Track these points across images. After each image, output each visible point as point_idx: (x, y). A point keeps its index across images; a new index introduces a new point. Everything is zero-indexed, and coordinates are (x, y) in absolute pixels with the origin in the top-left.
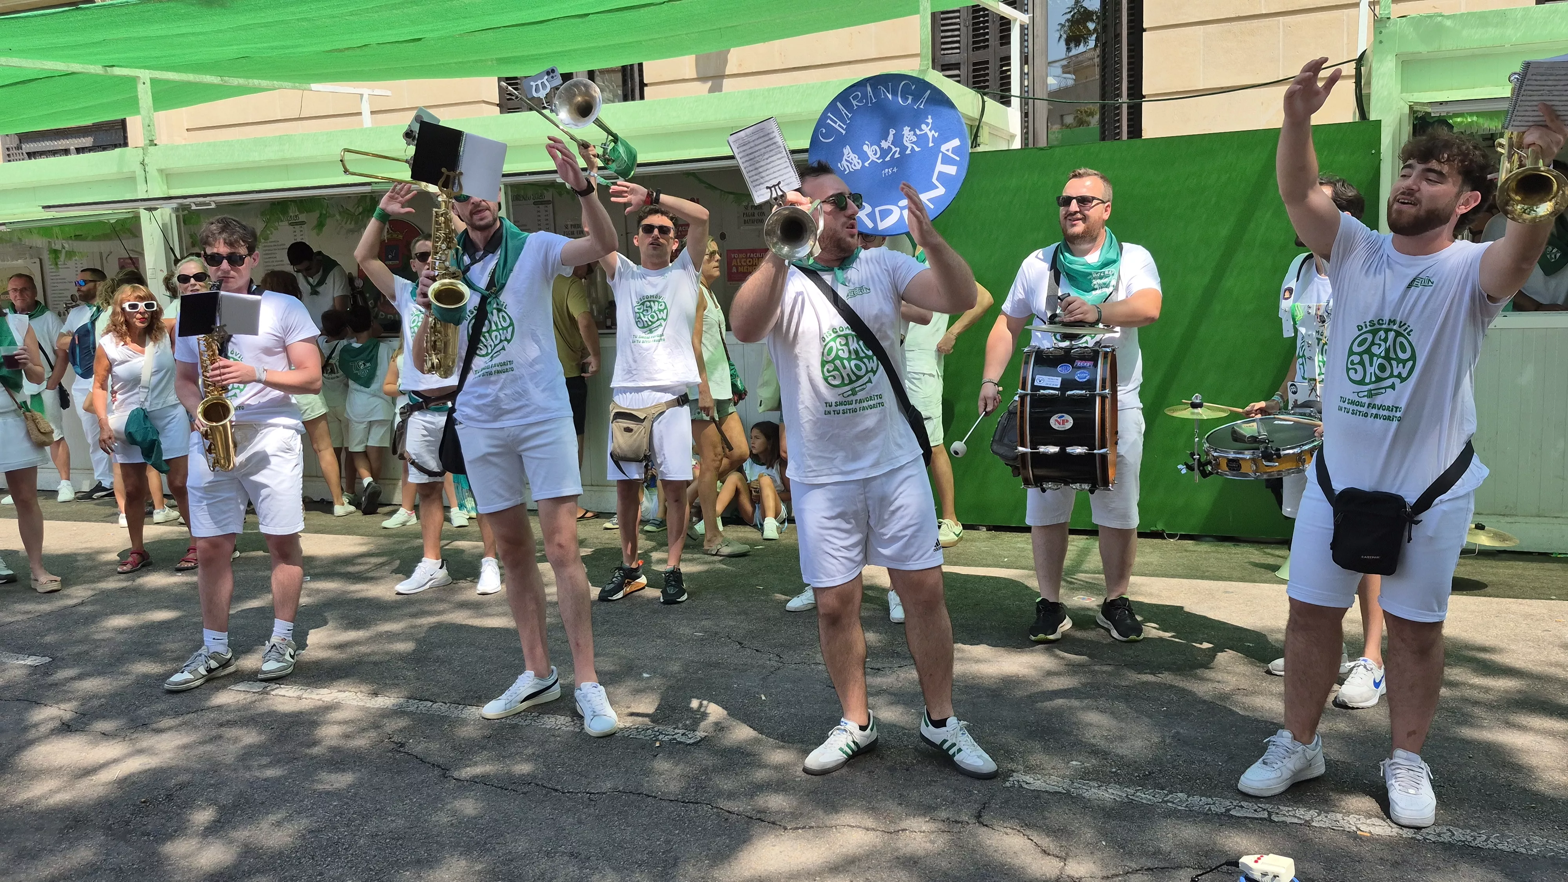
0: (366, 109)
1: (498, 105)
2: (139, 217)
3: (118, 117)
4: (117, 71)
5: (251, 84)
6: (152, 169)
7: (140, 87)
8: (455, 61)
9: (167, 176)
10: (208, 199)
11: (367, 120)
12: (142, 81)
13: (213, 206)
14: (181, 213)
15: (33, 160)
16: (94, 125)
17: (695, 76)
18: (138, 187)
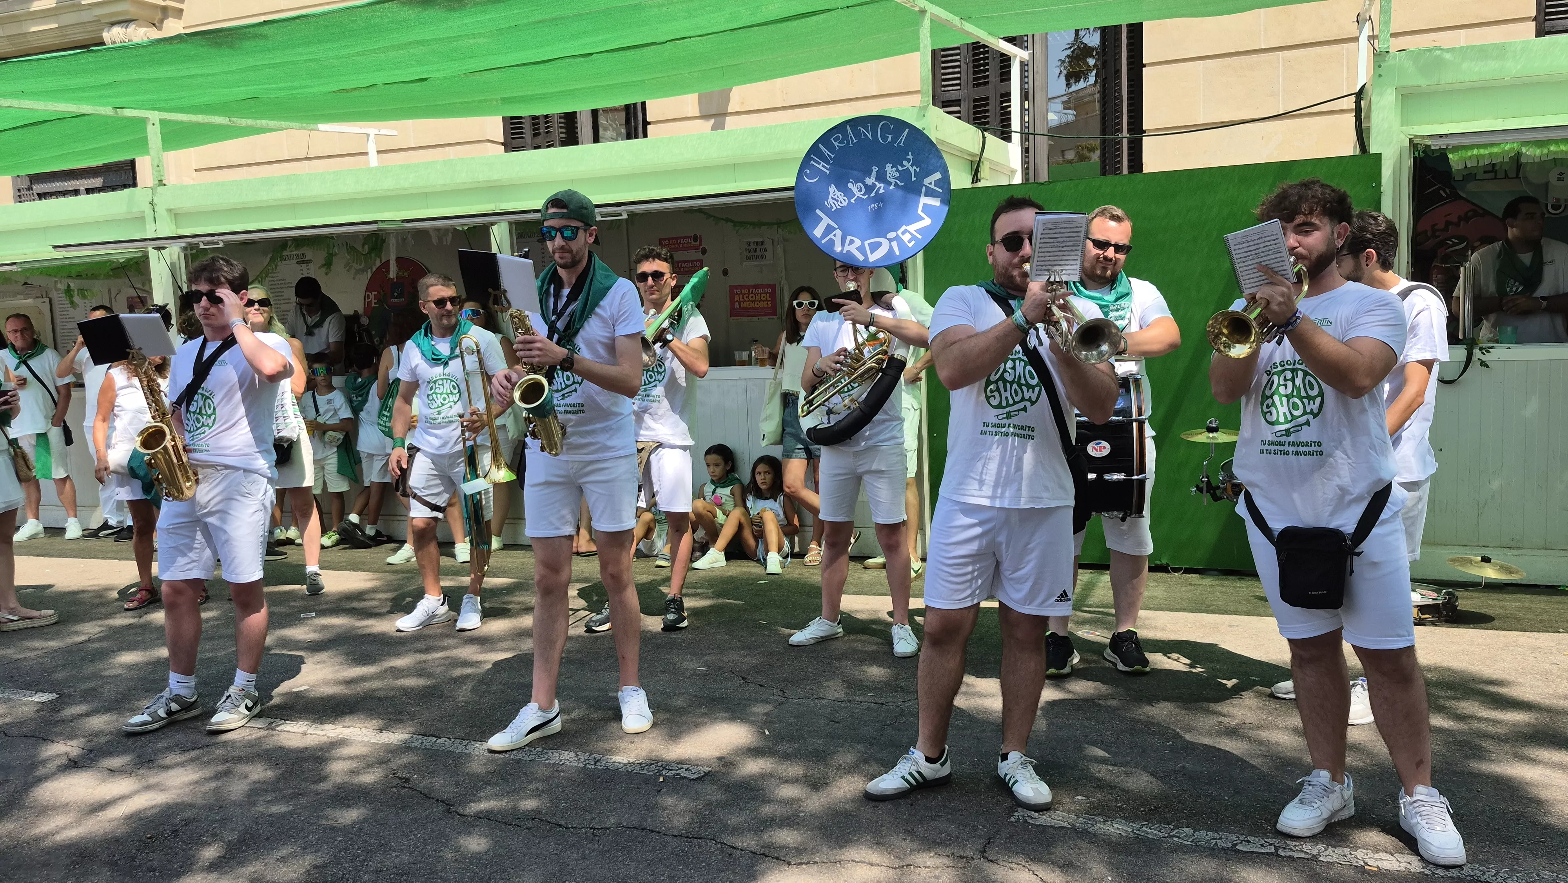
0: (372, 148)
1: (502, 144)
2: (148, 258)
3: (127, 157)
4: (127, 113)
5: (259, 125)
6: (161, 209)
7: (150, 127)
8: (460, 100)
9: (176, 215)
10: (216, 238)
11: (373, 159)
12: (151, 122)
13: (221, 245)
14: (189, 252)
15: (44, 201)
16: (104, 165)
17: (698, 114)
18: (148, 226)
